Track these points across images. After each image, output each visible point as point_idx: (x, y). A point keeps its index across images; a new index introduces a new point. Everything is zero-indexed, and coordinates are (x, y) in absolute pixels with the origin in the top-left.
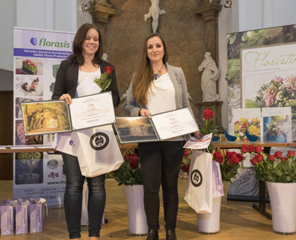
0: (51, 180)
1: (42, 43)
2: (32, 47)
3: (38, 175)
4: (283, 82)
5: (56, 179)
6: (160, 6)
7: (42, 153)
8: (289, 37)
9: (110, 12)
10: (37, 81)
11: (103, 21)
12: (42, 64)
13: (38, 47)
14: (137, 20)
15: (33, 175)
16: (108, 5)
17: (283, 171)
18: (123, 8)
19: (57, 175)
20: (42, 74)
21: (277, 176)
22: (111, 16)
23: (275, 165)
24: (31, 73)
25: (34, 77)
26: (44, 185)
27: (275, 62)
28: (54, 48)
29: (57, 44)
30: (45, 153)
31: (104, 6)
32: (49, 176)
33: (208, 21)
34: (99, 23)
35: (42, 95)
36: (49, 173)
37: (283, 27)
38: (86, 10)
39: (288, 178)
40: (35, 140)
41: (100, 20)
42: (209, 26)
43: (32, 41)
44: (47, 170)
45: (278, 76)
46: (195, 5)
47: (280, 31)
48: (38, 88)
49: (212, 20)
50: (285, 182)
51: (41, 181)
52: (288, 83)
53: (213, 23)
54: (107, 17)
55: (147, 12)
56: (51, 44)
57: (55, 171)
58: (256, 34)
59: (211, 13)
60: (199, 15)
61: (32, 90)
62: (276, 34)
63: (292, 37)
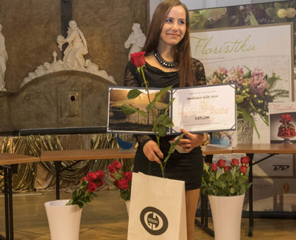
4: (228, 74)
8: (234, 20)
17: (227, 182)
21: (220, 189)
23: (218, 176)
27: (218, 50)
37: (227, 7)
39: (232, 191)
45: (222, 66)
47: (224, 13)
50: (228, 195)
52: (233, 75)
58: (197, 15)
62: (219, 16)
63: (237, 21)
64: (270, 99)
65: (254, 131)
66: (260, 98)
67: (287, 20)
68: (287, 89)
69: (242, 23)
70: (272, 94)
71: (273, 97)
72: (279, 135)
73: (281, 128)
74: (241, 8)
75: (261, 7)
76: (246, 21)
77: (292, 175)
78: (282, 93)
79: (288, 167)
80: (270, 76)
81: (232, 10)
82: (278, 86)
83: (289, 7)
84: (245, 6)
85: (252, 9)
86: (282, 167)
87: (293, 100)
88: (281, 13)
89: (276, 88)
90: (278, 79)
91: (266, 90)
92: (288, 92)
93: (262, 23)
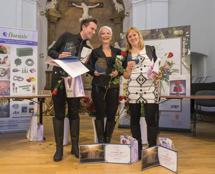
0: (15, 116)
1: (10, 35)
2: (4, 37)
3: (6, 113)
5: (18, 115)
6: (89, 14)
7: (9, 100)
9: (58, 16)
10: (7, 57)
11: (54, 21)
12: (10, 48)
13: (7, 38)
14: (75, 22)
15: (4, 112)
16: (57, 12)
18: (66, 14)
19: (18, 113)
20: (10, 53)
22: (59, 19)
24: (3, 53)
25: (5, 55)
26: (10, 118)
28: (17, 38)
29: (19, 36)
30: (11, 100)
31: (55, 12)
32: (13, 113)
33: (117, 24)
34: (51, 22)
35: (10, 66)
36: (13, 112)
38: (43, 15)
40: (5, 92)
41: (52, 21)
42: (118, 27)
43: (4, 34)
44: (12, 110)
46: (110, 14)
47: (149, 33)
48: (7, 62)
49: (119, 23)
51: (8, 116)
53: (120, 24)
54: (56, 19)
55: (81, 17)
56: (16, 36)
57: (17, 111)
59: (119, 19)
60: (112, 20)
61: (4, 63)
62: (147, 34)
63: (155, 36)
64: (170, 73)
65: (162, 89)
66: (165, 73)
67: (179, 36)
68: (178, 69)
69: (157, 37)
70: (171, 71)
71: (171, 73)
72: (174, 91)
73: (175, 88)
74: (157, 30)
75: (166, 30)
76: (159, 36)
77: (180, 110)
78: (176, 71)
79: (178, 106)
80: (170, 62)
81: (153, 31)
82: (174, 67)
83: (180, 29)
84: (159, 29)
85: (162, 31)
86: (175, 107)
87: (181, 74)
88: (176, 32)
89: (173, 68)
90: (174, 64)
91: (168, 69)
92: (178, 70)
93: (167, 37)
